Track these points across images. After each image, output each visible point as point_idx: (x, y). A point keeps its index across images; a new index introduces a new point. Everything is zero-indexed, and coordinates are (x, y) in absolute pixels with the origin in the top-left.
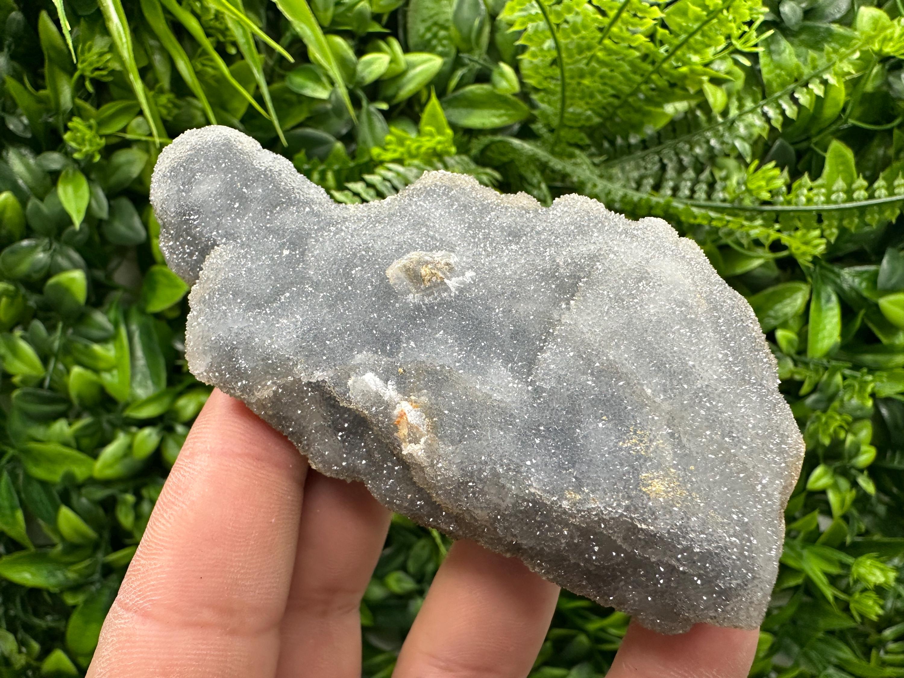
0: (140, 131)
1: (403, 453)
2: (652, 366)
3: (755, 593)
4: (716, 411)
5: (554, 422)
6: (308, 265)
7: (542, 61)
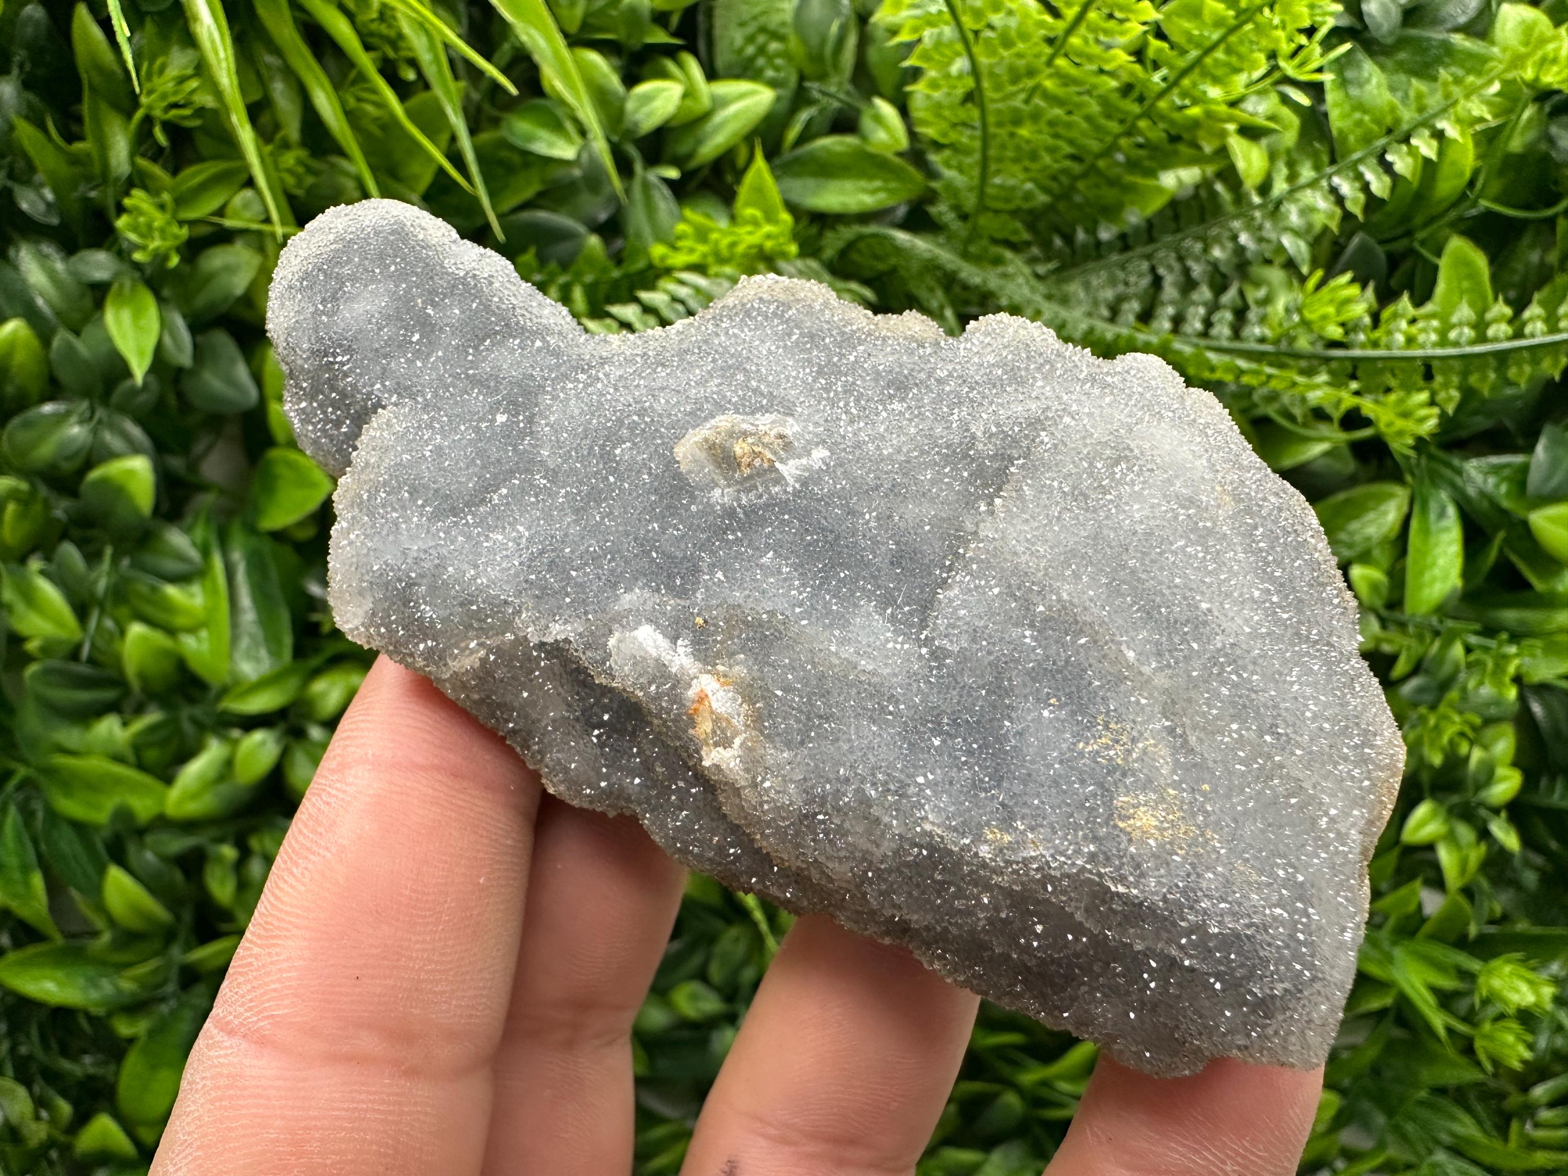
0: (248, 215)
1: (704, 763)
2: (1138, 611)
3: (1316, 1004)
4: (1248, 690)
5: (965, 708)
6: (538, 439)
7: (949, 94)
